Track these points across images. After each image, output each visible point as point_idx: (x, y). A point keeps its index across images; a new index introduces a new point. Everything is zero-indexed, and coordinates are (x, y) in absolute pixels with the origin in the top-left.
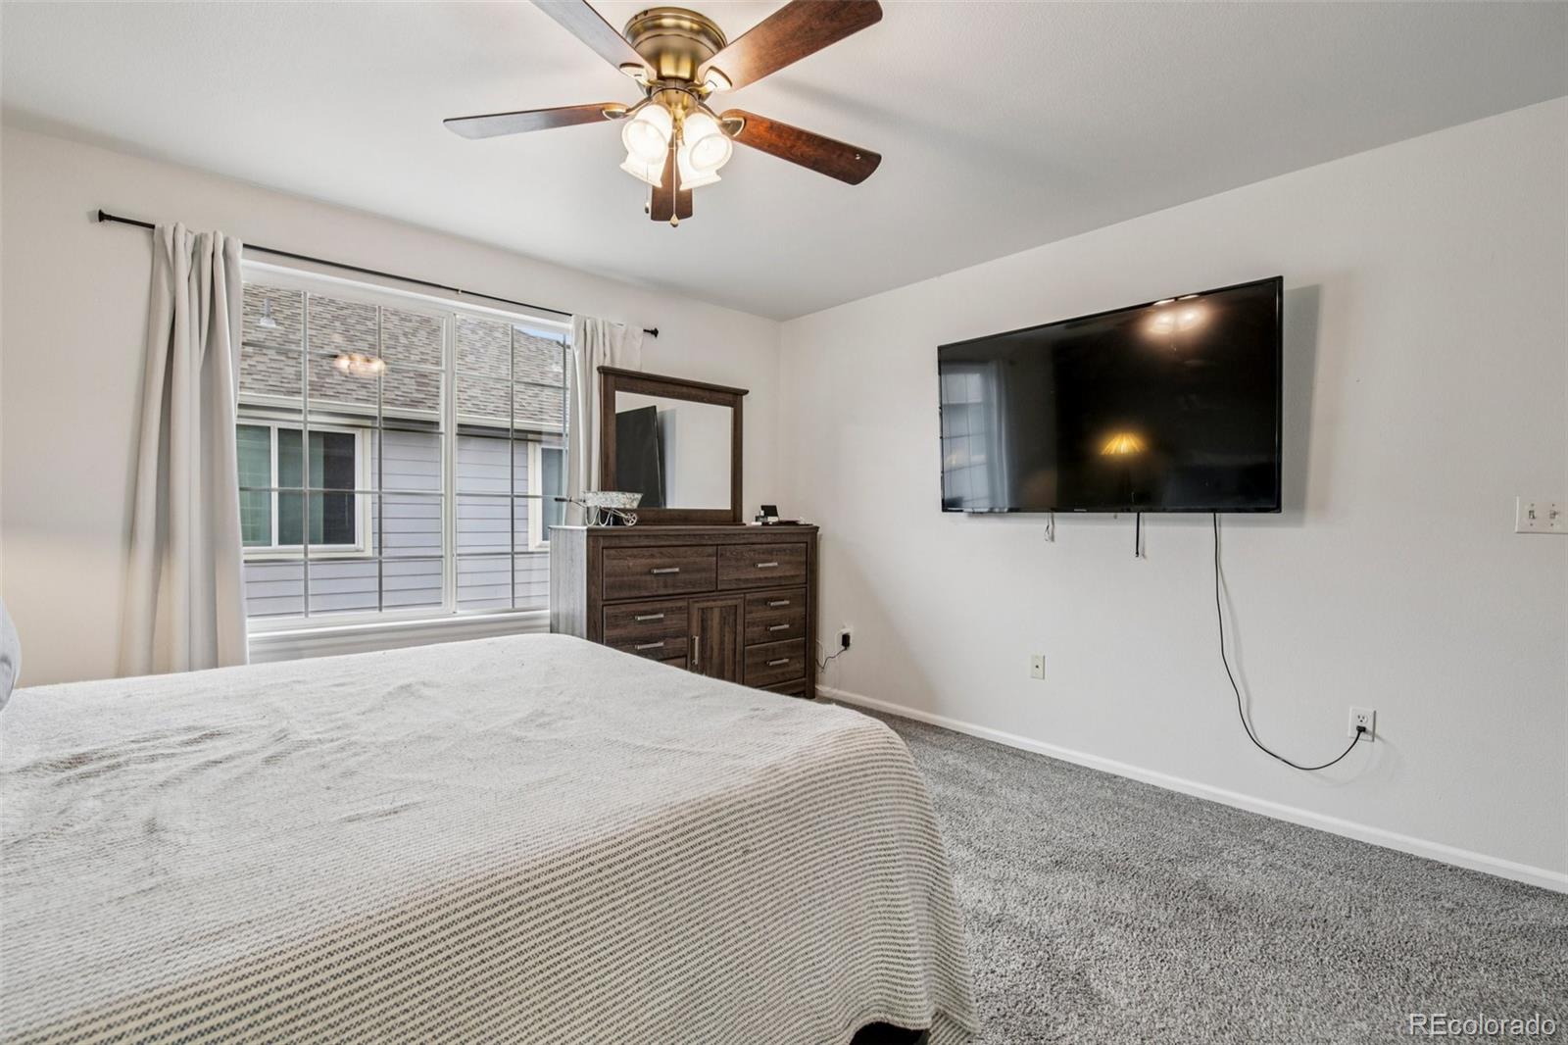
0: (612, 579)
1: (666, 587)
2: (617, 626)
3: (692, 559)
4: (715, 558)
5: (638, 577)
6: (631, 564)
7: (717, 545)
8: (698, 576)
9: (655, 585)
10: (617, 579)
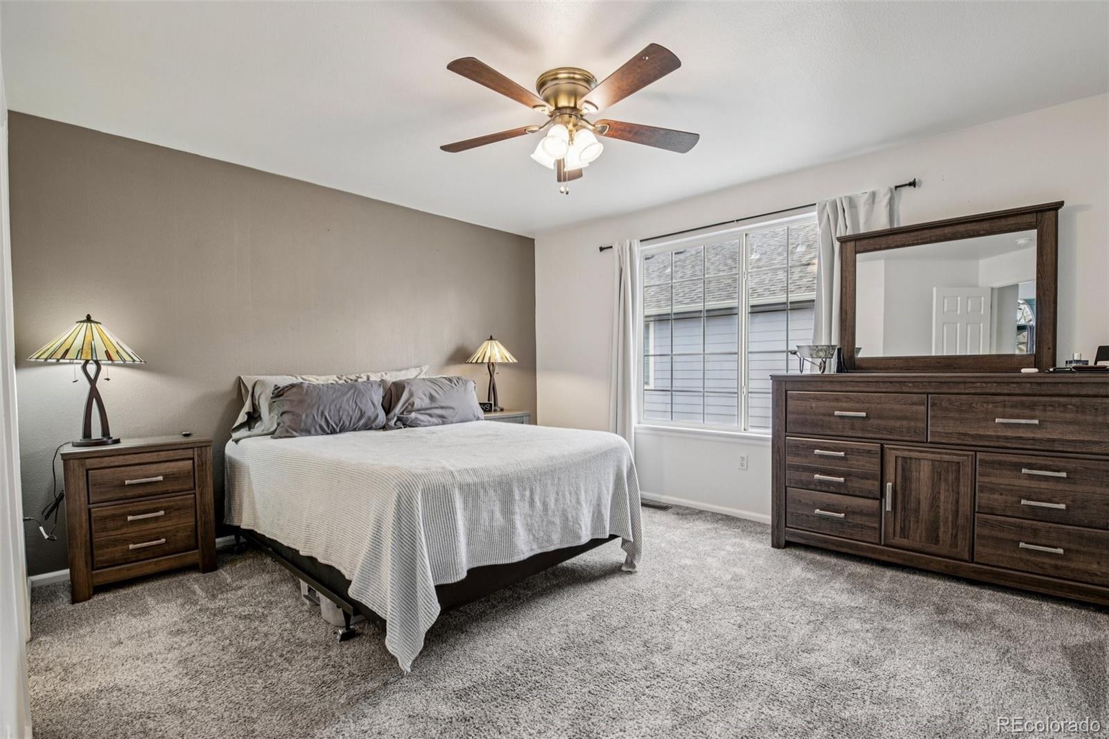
0: (796, 416)
1: (853, 428)
2: (797, 455)
3: (888, 406)
4: (923, 408)
5: (821, 417)
6: (813, 405)
7: (928, 394)
8: (898, 424)
9: (840, 426)
10: (800, 417)
